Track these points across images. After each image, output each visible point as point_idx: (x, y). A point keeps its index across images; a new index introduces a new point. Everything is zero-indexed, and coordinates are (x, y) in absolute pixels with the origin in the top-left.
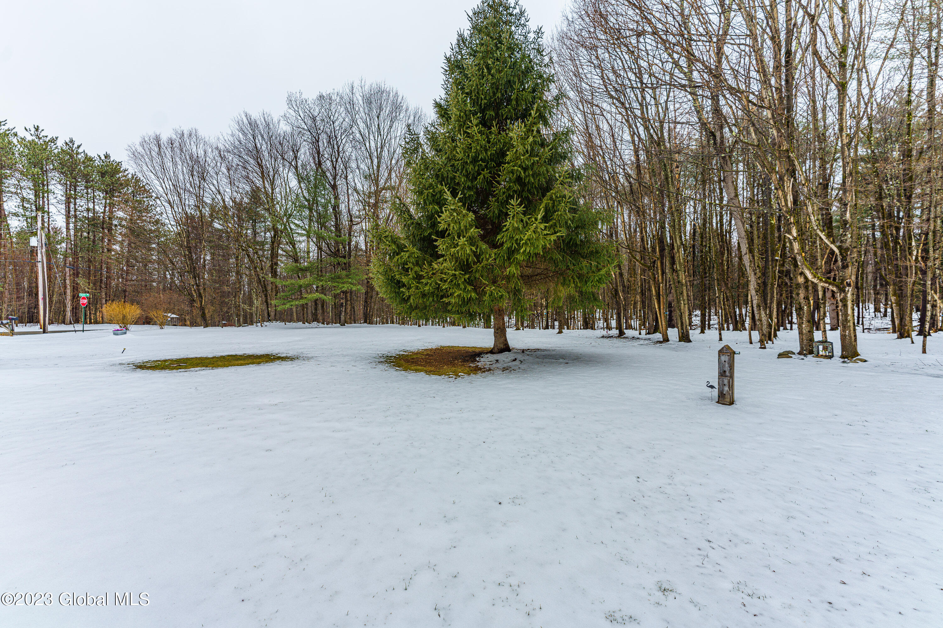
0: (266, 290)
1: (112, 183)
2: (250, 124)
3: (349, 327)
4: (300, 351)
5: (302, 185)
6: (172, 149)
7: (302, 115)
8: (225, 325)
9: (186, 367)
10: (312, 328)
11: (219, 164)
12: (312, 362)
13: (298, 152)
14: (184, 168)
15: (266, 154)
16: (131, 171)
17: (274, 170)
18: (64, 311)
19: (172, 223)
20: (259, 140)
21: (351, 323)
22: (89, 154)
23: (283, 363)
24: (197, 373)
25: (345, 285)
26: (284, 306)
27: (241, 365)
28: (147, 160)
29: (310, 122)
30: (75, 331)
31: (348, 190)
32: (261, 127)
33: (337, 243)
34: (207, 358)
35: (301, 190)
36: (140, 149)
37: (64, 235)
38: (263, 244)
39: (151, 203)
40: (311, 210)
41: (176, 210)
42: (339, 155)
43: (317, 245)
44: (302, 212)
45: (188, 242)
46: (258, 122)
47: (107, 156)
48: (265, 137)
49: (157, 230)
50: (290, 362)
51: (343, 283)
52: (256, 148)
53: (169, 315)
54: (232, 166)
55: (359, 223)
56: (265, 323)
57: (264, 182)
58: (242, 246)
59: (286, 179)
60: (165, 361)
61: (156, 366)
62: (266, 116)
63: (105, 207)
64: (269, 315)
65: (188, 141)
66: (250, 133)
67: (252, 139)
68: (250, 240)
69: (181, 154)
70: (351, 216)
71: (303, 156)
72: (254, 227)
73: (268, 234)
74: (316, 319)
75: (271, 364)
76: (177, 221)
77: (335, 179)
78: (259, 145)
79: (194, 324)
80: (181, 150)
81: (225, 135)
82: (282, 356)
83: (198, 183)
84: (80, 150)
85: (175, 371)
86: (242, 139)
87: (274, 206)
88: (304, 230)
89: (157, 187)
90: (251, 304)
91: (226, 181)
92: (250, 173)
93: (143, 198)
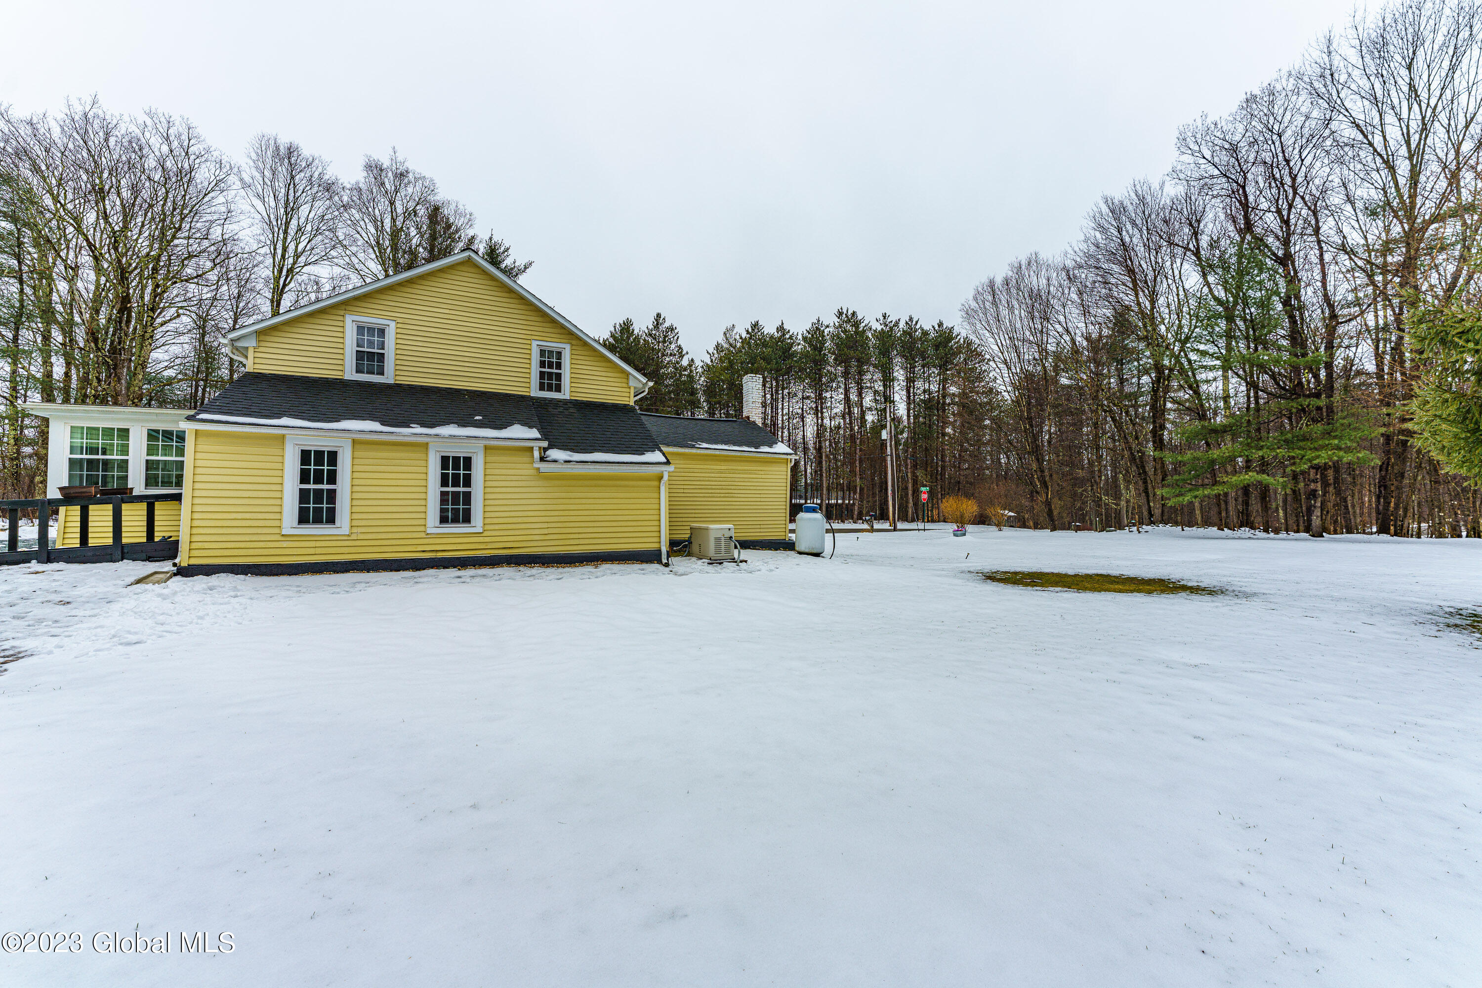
0: (1145, 472)
1: (946, 354)
2: (1113, 212)
3: (1335, 540)
4: (1225, 579)
5: (1211, 279)
6: (1008, 290)
7: (1208, 155)
8: (1077, 529)
9: (1042, 585)
10: (1239, 538)
11: (1066, 291)
12: (1256, 603)
13: (1199, 221)
14: (1022, 311)
15: (1140, 249)
16: (964, 334)
17: (1154, 271)
18: (907, 506)
19: (1009, 389)
20: (1127, 232)
21: (1335, 533)
22: (925, 328)
23: (1194, 597)
24: (1058, 594)
25: (1323, 454)
26: (1181, 499)
27: (1120, 591)
28: (981, 315)
29: (1223, 158)
30: (919, 530)
31: (1321, 255)
32: (1130, 208)
33: (1296, 369)
34: (1066, 575)
35: (1209, 287)
36: (974, 304)
37: (906, 423)
38: (1135, 396)
39: (983, 369)
40: (1230, 319)
41: (1014, 371)
42: (1295, 193)
43: (1246, 380)
44: (1212, 328)
45: (1029, 412)
46: (1127, 203)
47: (940, 324)
48: (1139, 222)
49: (989, 403)
50: (1207, 598)
51: (1316, 449)
52: (1124, 245)
53: (1007, 512)
54: (1086, 286)
55: (1356, 317)
56: (1144, 527)
57: (1137, 295)
58: (1102, 405)
59: (1177, 278)
60: (1016, 573)
61: (1006, 578)
62: (1138, 187)
63: (939, 385)
64: (1151, 515)
65: (1026, 274)
66: (1112, 225)
67: (1116, 233)
68: (1114, 394)
69: (1018, 294)
70: (1331, 306)
71: (1210, 226)
72: (1119, 371)
73: (1145, 379)
74: (1246, 521)
75: (1171, 596)
76: (1015, 388)
77: (1286, 243)
78: (1127, 239)
79: (1037, 526)
80: (1019, 289)
81: (1074, 244)
82: (1190, 584)
83: (1040, 326)
84: (918, 327)
85: (1029, 588)
86: (1100, 241)
87: (1155, 328)
88: (1218, 358)
89: (991, 345)
90: (1117, 496)
91: (1078, 311)
92: (1114, 289)
93: (974, 364)
